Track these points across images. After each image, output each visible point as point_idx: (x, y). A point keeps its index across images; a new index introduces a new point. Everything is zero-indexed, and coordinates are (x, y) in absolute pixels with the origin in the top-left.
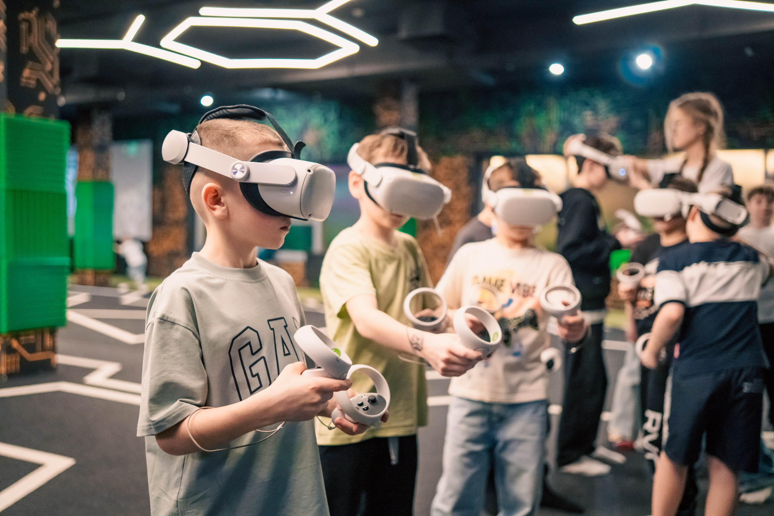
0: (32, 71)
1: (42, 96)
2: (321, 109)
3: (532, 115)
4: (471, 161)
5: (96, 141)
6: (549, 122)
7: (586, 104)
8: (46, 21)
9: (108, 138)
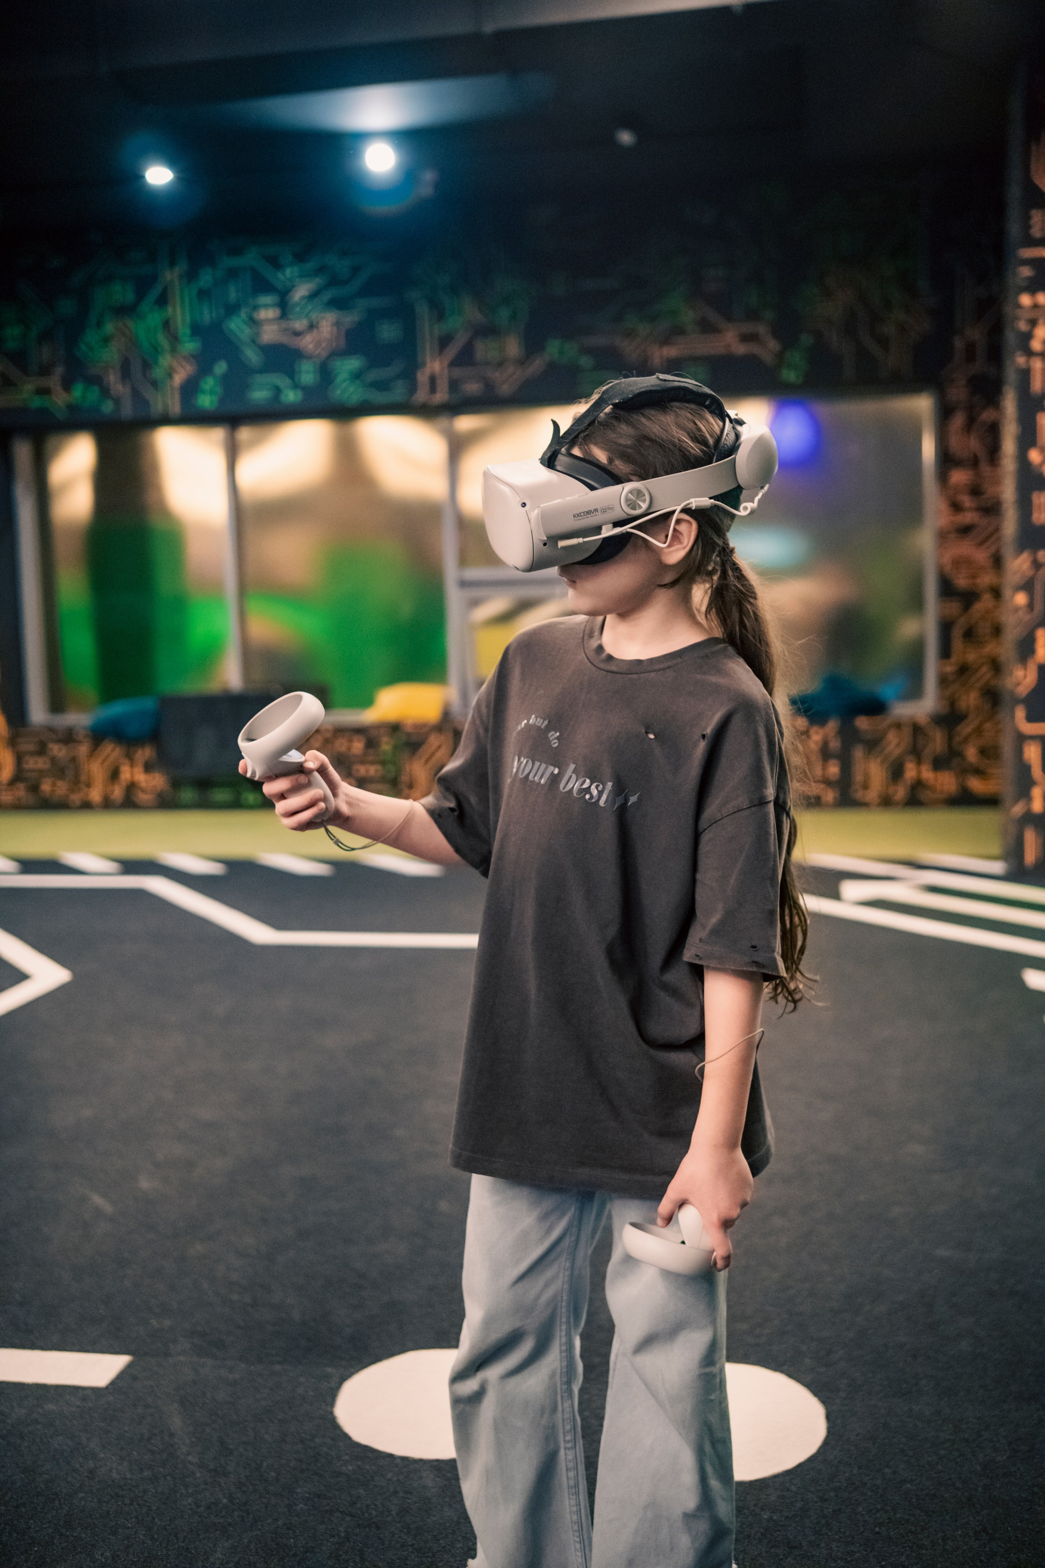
3: (124, 312)
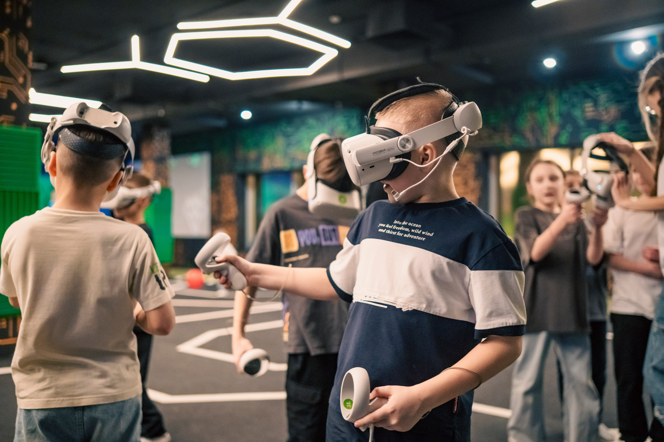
0: (3, 84)
1: (14, 106)
2: (345, 117)
3: (534, 110)
4: (478, 157)
5: (157, 154)
6: (550, 116)
7: (587, 96)
8: (18, 39)
9: (167, 151)
